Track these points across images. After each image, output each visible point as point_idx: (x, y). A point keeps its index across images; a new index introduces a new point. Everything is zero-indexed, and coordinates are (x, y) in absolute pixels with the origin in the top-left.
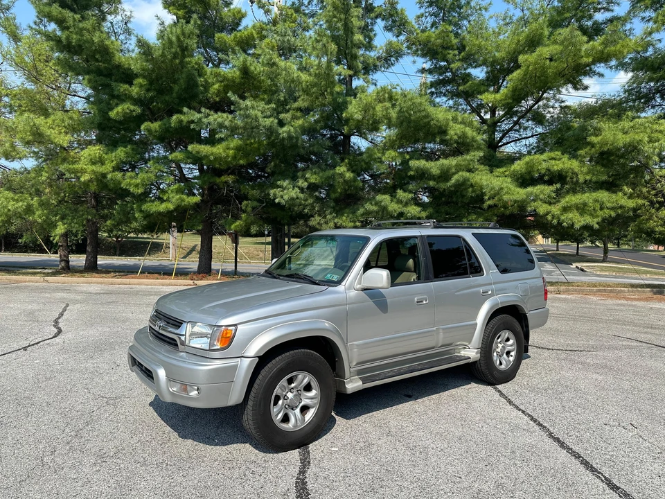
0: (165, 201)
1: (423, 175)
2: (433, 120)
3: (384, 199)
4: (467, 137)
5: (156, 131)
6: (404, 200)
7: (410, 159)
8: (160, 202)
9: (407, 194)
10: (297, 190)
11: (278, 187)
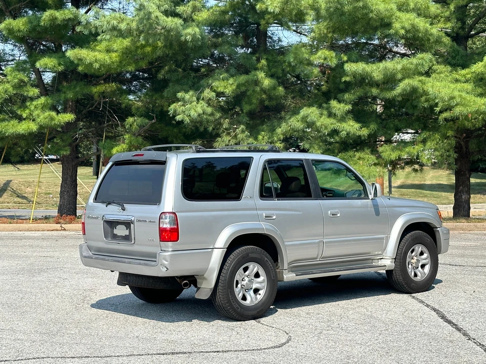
0: (24, 119)
1: (362, 81)
2: (372, 11)
3: (311, 112)
4: (418, 31)
5: (19, 31)
6: (339, 113)
7: (347, 62)
8: (17, 121)
9: (342, 105)
10: (203, 104)
11: (178, 100)
